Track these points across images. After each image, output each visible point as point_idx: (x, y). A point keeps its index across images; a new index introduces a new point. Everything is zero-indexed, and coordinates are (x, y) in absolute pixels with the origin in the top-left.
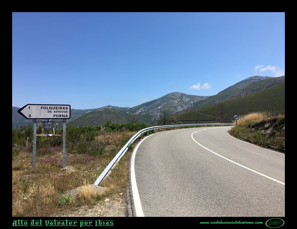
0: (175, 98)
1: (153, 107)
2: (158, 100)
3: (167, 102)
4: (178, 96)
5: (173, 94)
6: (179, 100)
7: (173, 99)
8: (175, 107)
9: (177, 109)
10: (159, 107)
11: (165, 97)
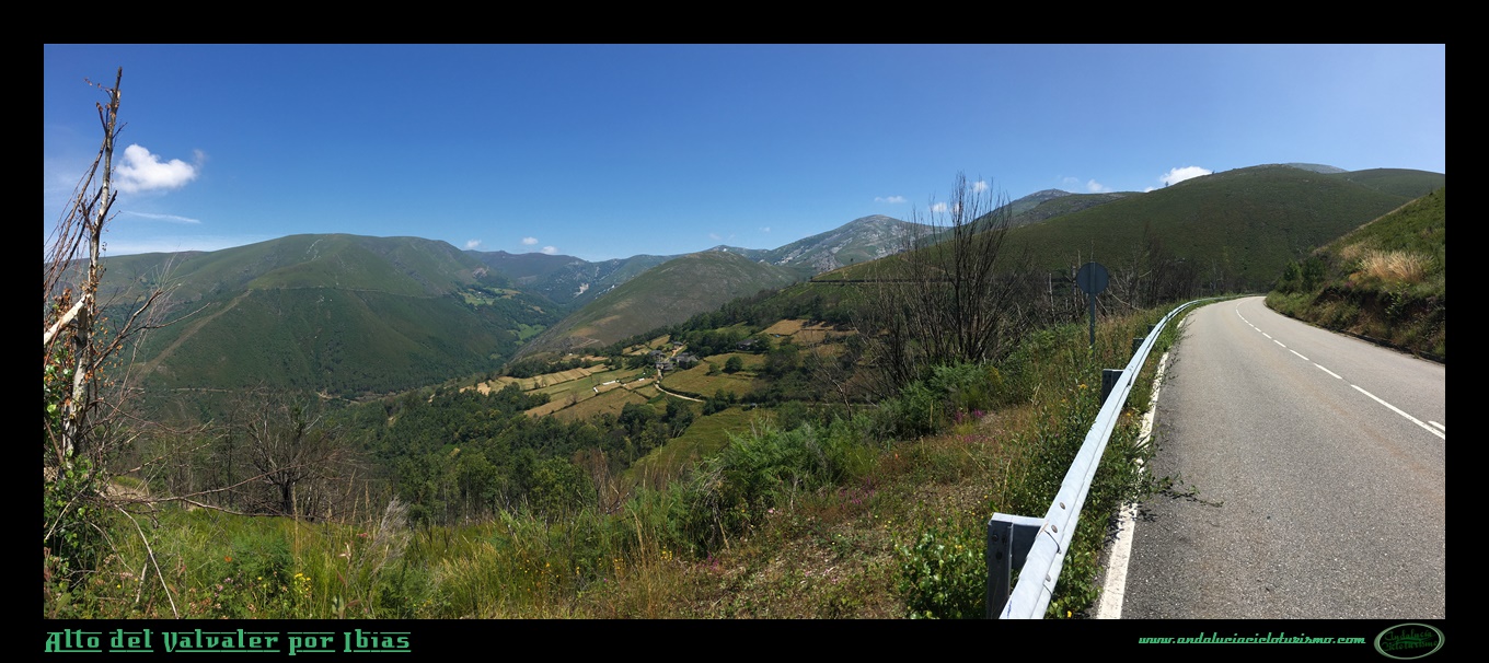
0: (873, 228)
1: (821, 250)
2: (835, 232)
3: (854, 237)
4: (882, 223)
5: (869, 219)
6: (881, 233)
7: (867, 230)
8: (873, 250)
9: (877, 254)
10: (835, 250)
11: (850, 226)
